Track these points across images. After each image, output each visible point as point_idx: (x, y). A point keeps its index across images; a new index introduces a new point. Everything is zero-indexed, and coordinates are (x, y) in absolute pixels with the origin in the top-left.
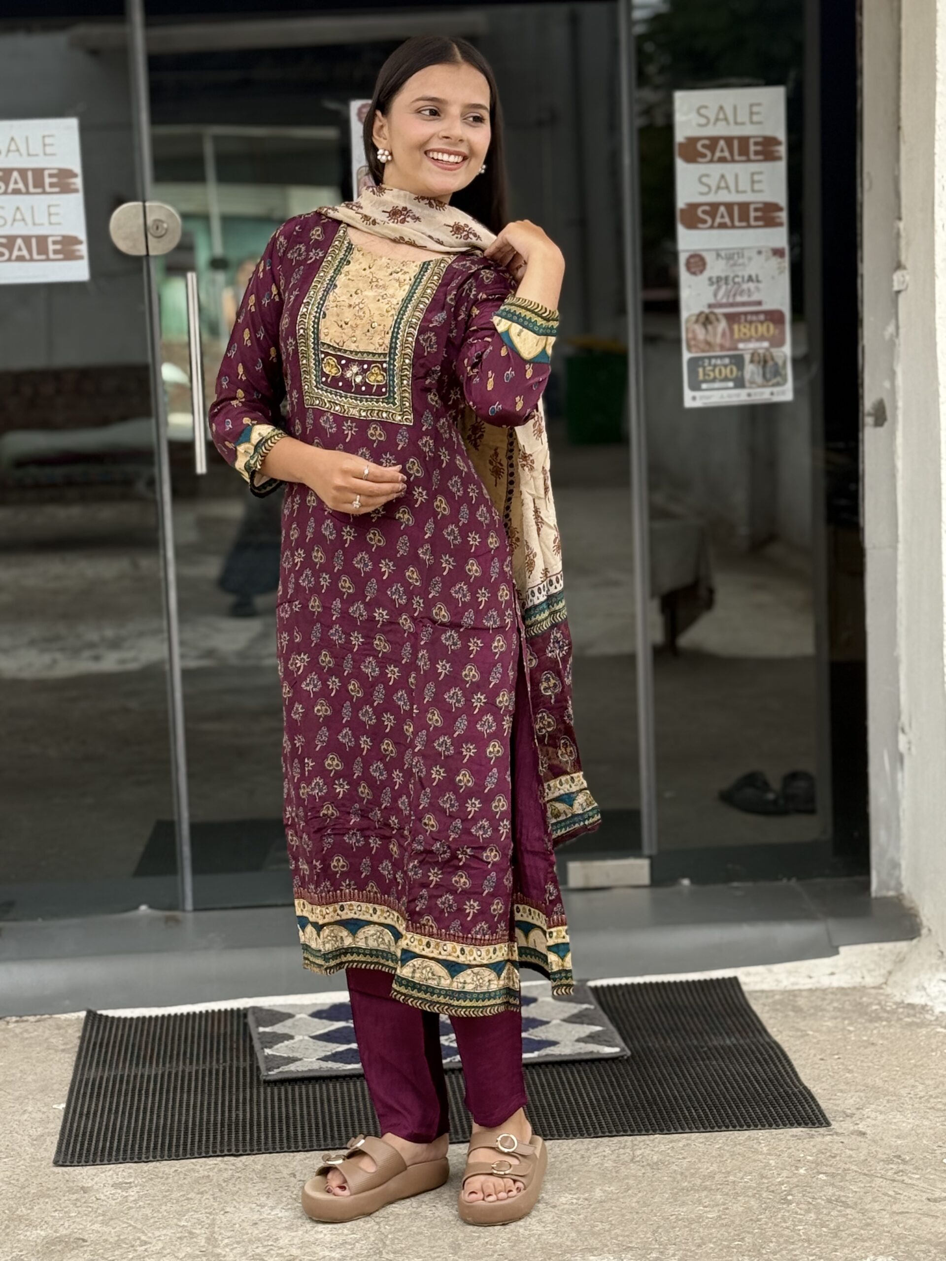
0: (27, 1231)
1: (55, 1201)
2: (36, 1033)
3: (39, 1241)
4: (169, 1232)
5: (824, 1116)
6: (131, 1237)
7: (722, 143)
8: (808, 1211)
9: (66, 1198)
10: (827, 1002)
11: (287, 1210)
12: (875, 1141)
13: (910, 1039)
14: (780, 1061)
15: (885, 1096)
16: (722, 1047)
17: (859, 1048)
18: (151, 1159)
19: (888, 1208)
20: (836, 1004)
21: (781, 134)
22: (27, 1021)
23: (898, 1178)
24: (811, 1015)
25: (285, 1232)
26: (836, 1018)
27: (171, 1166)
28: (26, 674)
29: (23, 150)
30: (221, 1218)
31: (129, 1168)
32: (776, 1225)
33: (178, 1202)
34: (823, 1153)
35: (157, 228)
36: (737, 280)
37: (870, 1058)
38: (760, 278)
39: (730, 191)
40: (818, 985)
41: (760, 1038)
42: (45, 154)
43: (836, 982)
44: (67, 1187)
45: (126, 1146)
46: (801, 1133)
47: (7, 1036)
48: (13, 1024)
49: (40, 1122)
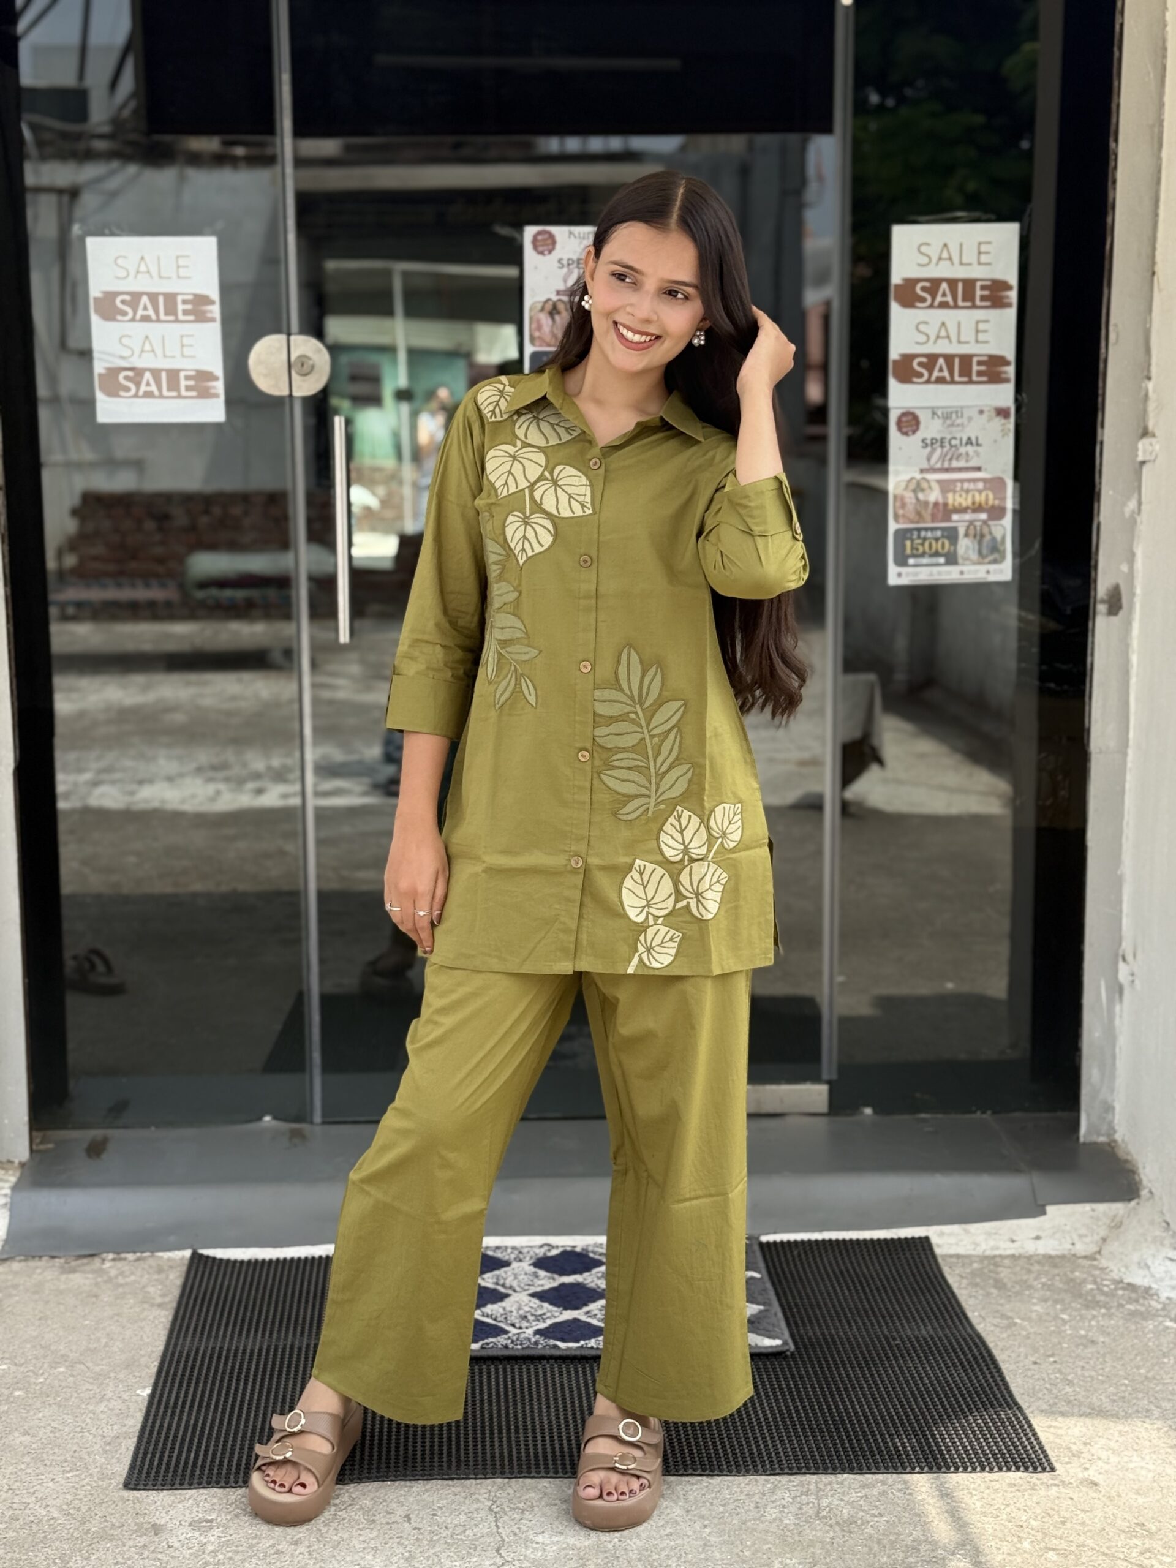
1: (117, 1546)
2: (133, 1278)
5: (1046, 1455)
9: (131, 1543)
10: (1032, 1276)
12: (1110, 1499)
13: (1136, 1337)
14: (987, 1365)
16: (917, 1338)
17: (1077, 1346)
18: (240, 1483)
20: (1044, 1280)
21: (1013, 279)
22: (125, 1259)
24: (1017, 1293)
26: (1046, 1301)
29: (154, 271)
34: (1050, 1516)
35: (302, 365)
36: (954, 442)
37: (1092, 1362)
38: (981, 441)
39: (950, 342)
40: (1021, 1251)
41: (960, 1327)
42: (179, 277)
43: (1045, 1248)
44: (136, 1524)
45: (213, 1461)
46: (1021, 1482)
47: (99, 1279)
48: (108, 1263)
49: (118, 1415)
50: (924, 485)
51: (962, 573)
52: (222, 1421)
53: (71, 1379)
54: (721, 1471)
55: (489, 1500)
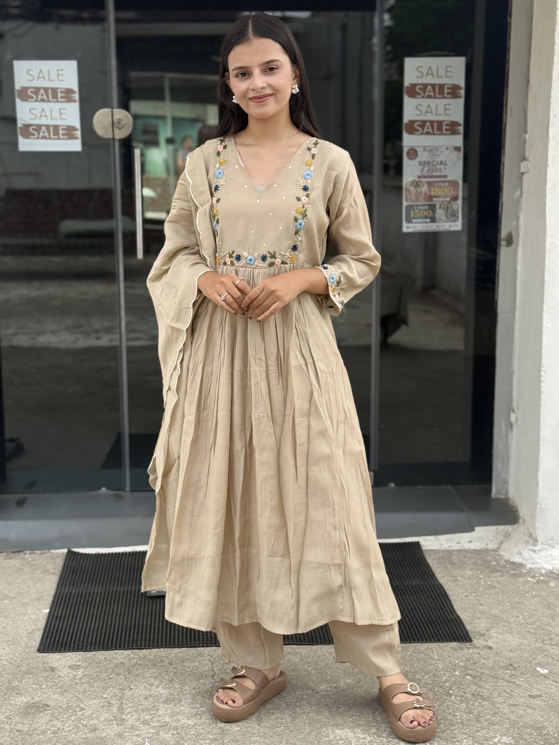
0: (16, 698)
1: (34, 677)
2: (39, 561)
3: (22, 705)
4: (97, 701)
5: (468, 635)
6: (75, 705)
7: (430, 87)
8: (462, 702)
9: (41, 675)
10: (467, 559)
11: (165, 689)
12: (497, 654)
13: (514, 585)
14: (443, 597)
15: (502, 622)
16: (411, 586)
17: (486, 589)
18: (92, 649)
19: (507, 701)
20: (473, 560)
21: (462, 84)
22: (35, 553)
23: (512, 680)
24: (459, 567)
25: (163, 705)
26: (472, 569)
27: (103, 655)
28: (62, 346)
29: (46, 77)
30: (128, 693)
31: (80, 655)
32: (443, 711)
33: (104, 680)
34: (469, 661)
35: (119, 123)
36: (434, 163)
37: (493, 596)
38: (447, 163)
39: (432, 114)
40: (463, 548)
41: (432, 581)
42: (59, 80)
43: (473, 546)
44: (43, 667)
45: (79, 640)
46: (456, 646)
47: (23, 562)
48: (28, 555)
49: (34, 621)
50: (420, 184)
51: (438, 226)
52: (83, 623)
53: (11, 606)
54: (317, 643)
55: (209, 655)
